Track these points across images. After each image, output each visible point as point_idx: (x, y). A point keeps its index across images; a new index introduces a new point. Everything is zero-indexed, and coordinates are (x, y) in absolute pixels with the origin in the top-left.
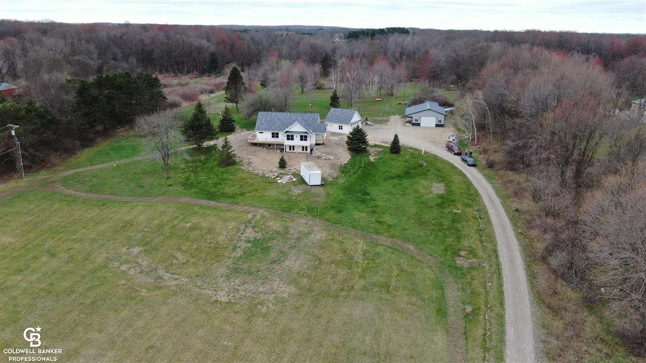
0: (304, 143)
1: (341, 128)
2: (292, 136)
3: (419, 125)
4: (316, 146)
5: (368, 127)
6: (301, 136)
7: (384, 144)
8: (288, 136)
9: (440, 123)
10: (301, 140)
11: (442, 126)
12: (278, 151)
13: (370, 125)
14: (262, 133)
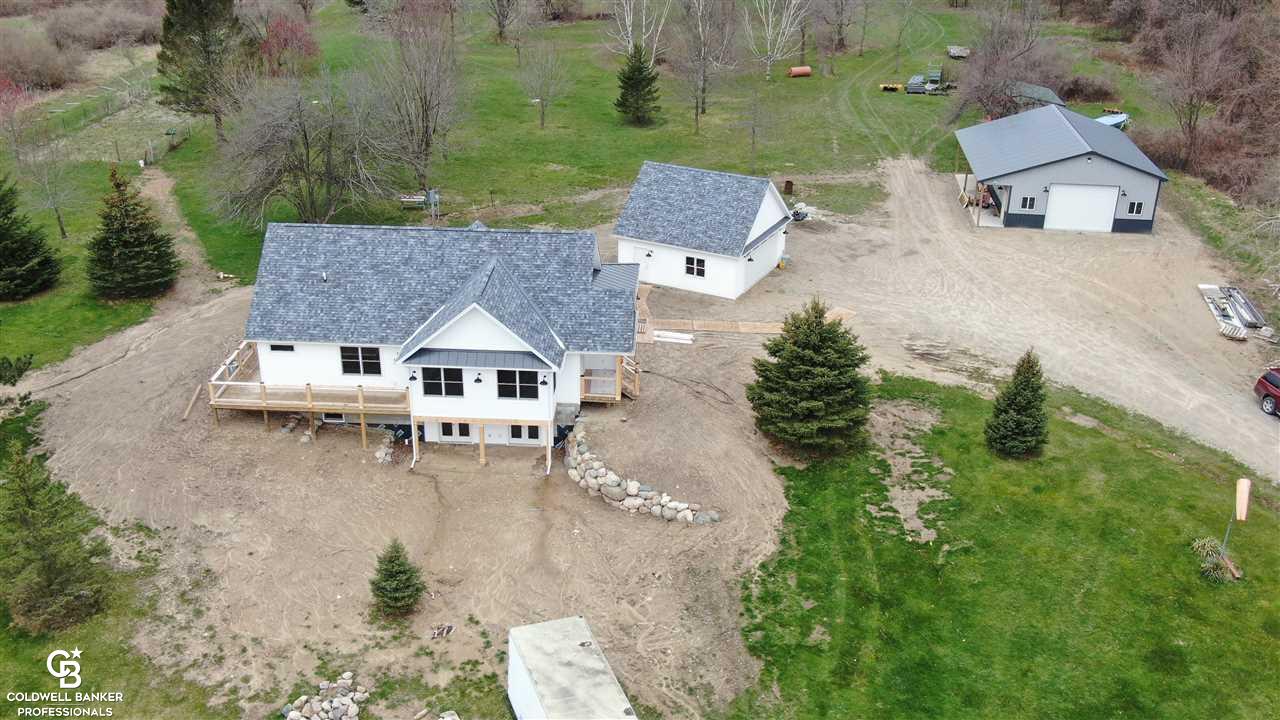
0: (521, 410)
1: (695, 267)
2: (455, 375)
3: (1037, 222)
4: (589, 417)
5: (812, 238)
6: (505, 377)
7: (923, 371)
8: (430, 375)
9: (1134, 216)
10: (506, 392)
11: (1145, 227)
12: (382, 453)
13: (816, 227)
14: (290, 348)
